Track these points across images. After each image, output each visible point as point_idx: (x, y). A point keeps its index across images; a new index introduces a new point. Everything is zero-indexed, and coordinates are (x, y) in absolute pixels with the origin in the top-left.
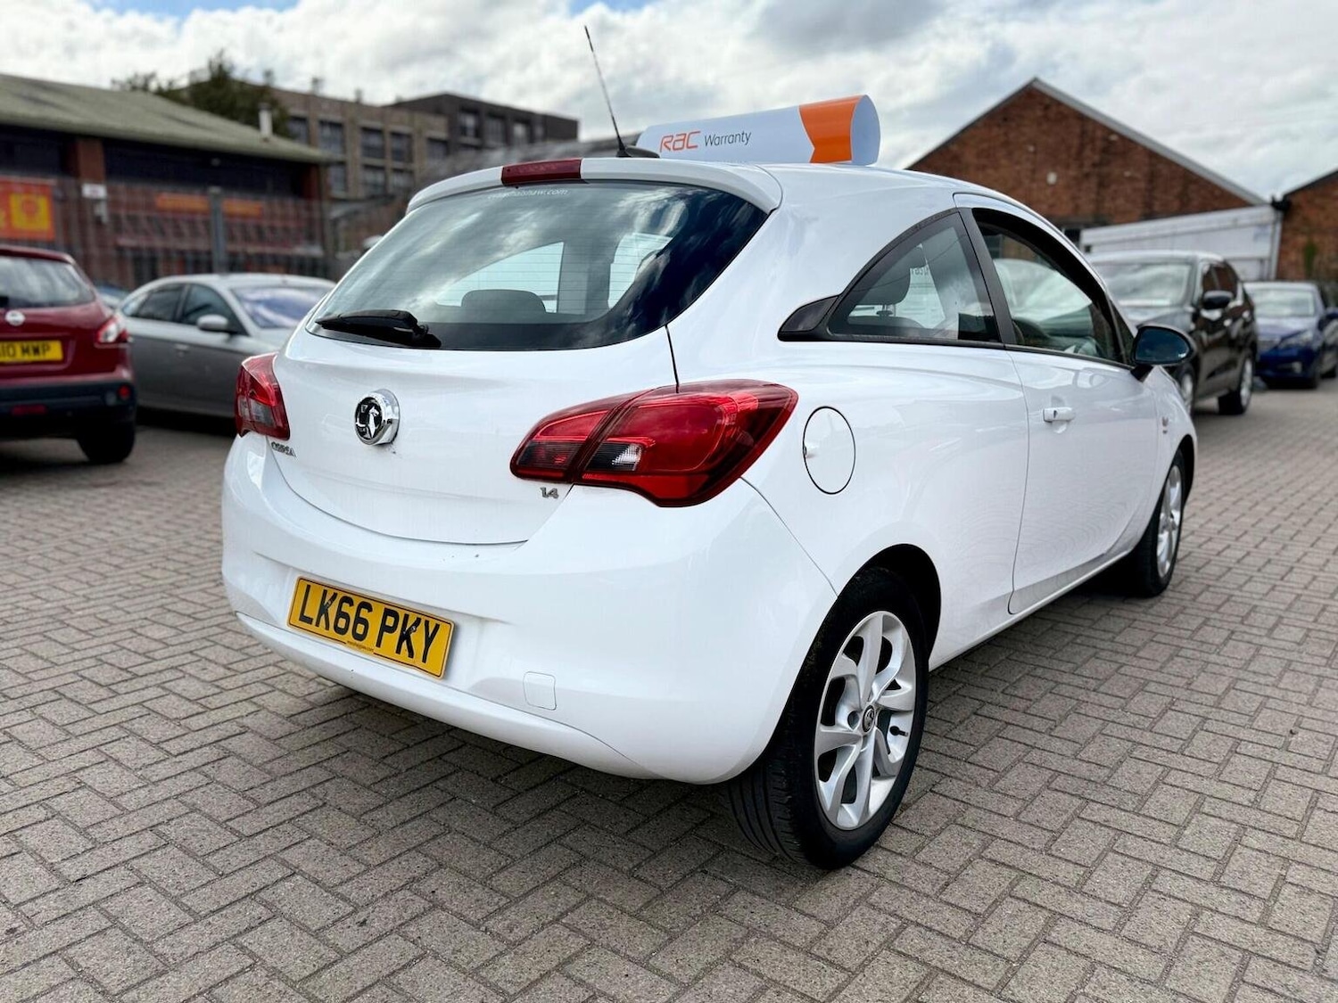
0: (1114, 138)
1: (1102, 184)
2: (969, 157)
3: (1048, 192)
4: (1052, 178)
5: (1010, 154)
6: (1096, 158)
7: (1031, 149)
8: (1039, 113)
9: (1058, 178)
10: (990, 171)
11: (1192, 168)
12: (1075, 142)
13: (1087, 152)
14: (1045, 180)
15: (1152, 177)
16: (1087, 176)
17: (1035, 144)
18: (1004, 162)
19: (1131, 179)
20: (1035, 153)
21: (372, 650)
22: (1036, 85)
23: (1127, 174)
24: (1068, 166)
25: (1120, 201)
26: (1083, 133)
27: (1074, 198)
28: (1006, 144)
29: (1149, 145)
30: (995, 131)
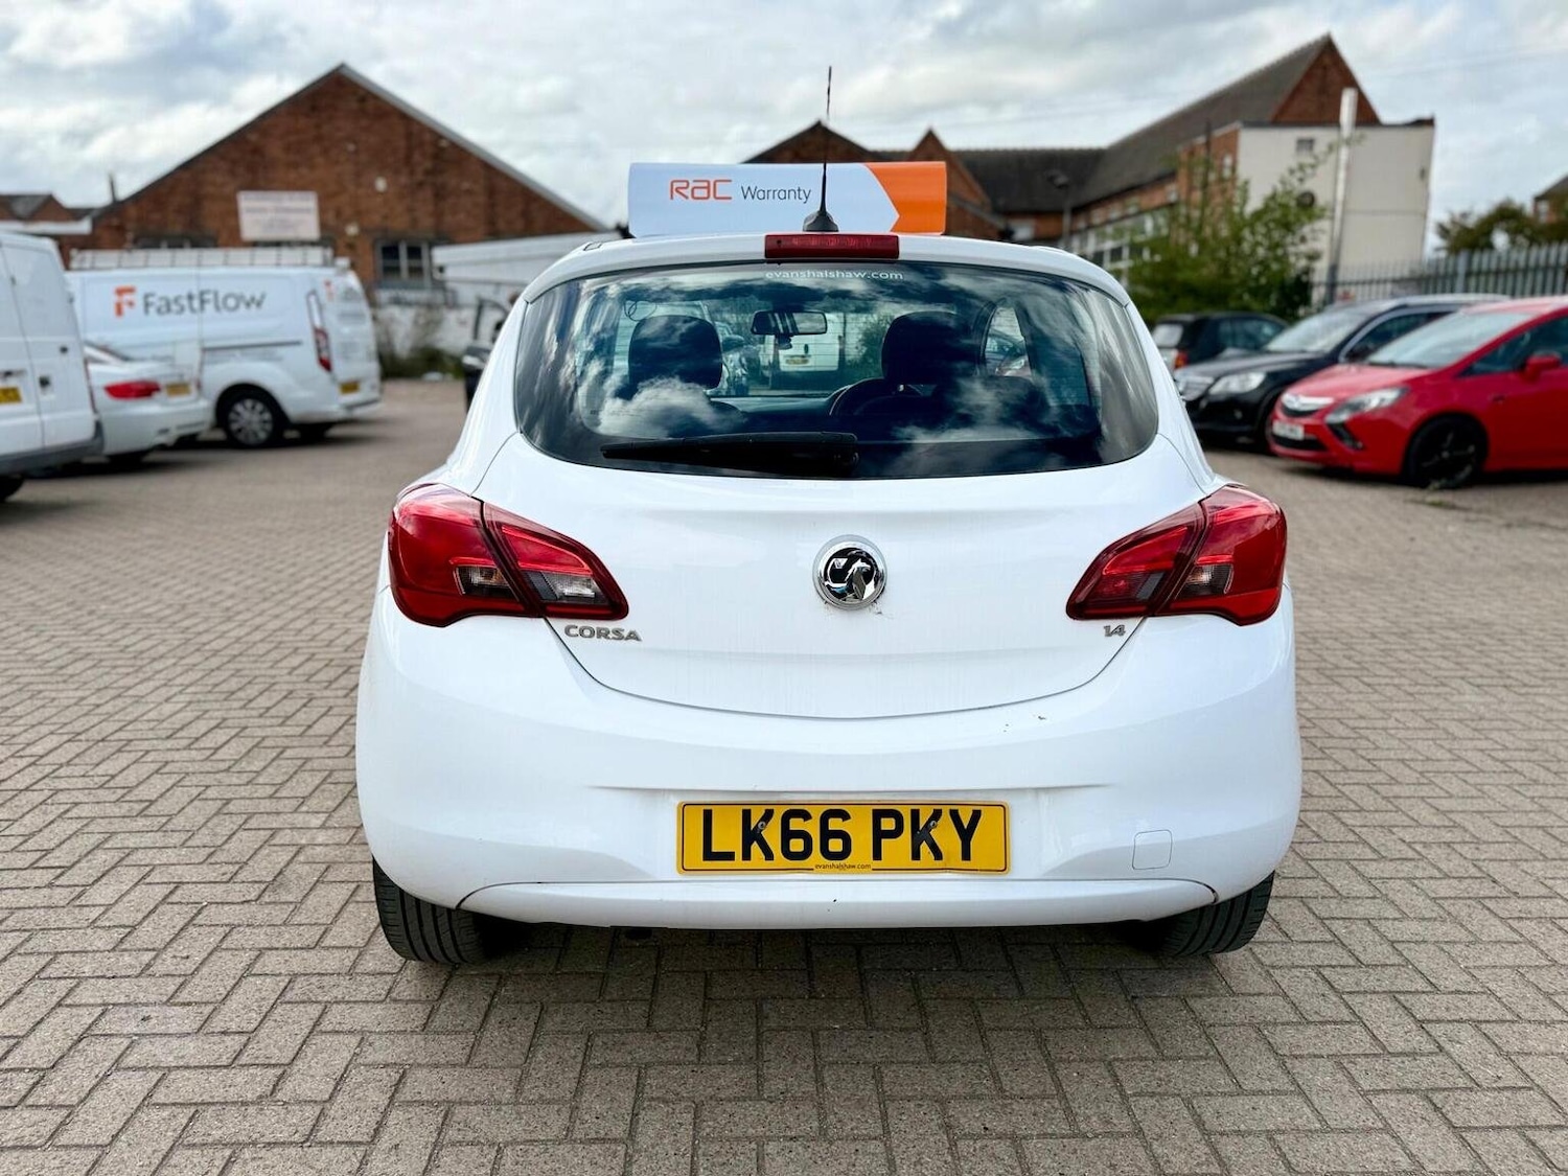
0: (444, 144)
1: (440, 194)
2: (275, 150)
3: (379, 200)
4: (381, 184)
5: (325, 152)
6: (428, 164)
7: (351, 147)
8: (354, 105)
9: (389, 185)
10: (304, 171)
11: (529, 185)
12: (402, 143)
13: (417, 157)
14: (372, 185)
15: (492, 192)
16: (421, 184)
17: (355, 142)
18: (320, 160)
19: (469, 192)
20: (356, 152)
21: (868, 866)
22: (344, 72)
23: (466, 185)
24: (397, 172)
25: (462, 216)
26: (409, 136)
27: (410, 210)
28: (319, 139)
29: (483, 157)
30: (302, 122)
